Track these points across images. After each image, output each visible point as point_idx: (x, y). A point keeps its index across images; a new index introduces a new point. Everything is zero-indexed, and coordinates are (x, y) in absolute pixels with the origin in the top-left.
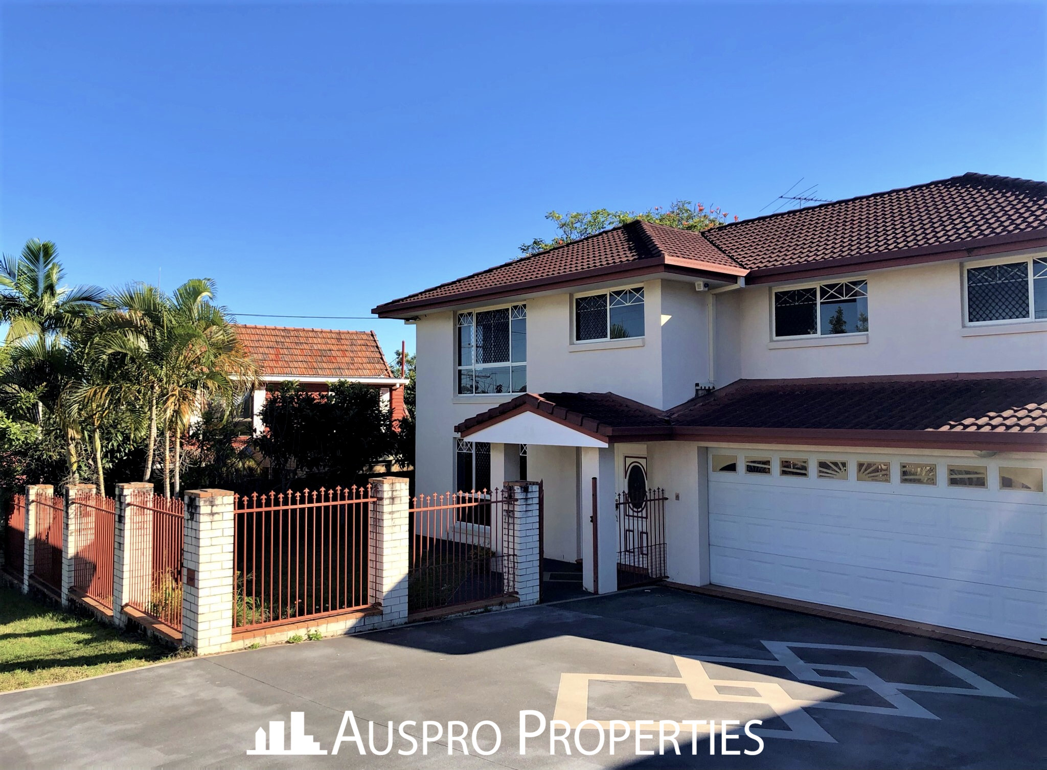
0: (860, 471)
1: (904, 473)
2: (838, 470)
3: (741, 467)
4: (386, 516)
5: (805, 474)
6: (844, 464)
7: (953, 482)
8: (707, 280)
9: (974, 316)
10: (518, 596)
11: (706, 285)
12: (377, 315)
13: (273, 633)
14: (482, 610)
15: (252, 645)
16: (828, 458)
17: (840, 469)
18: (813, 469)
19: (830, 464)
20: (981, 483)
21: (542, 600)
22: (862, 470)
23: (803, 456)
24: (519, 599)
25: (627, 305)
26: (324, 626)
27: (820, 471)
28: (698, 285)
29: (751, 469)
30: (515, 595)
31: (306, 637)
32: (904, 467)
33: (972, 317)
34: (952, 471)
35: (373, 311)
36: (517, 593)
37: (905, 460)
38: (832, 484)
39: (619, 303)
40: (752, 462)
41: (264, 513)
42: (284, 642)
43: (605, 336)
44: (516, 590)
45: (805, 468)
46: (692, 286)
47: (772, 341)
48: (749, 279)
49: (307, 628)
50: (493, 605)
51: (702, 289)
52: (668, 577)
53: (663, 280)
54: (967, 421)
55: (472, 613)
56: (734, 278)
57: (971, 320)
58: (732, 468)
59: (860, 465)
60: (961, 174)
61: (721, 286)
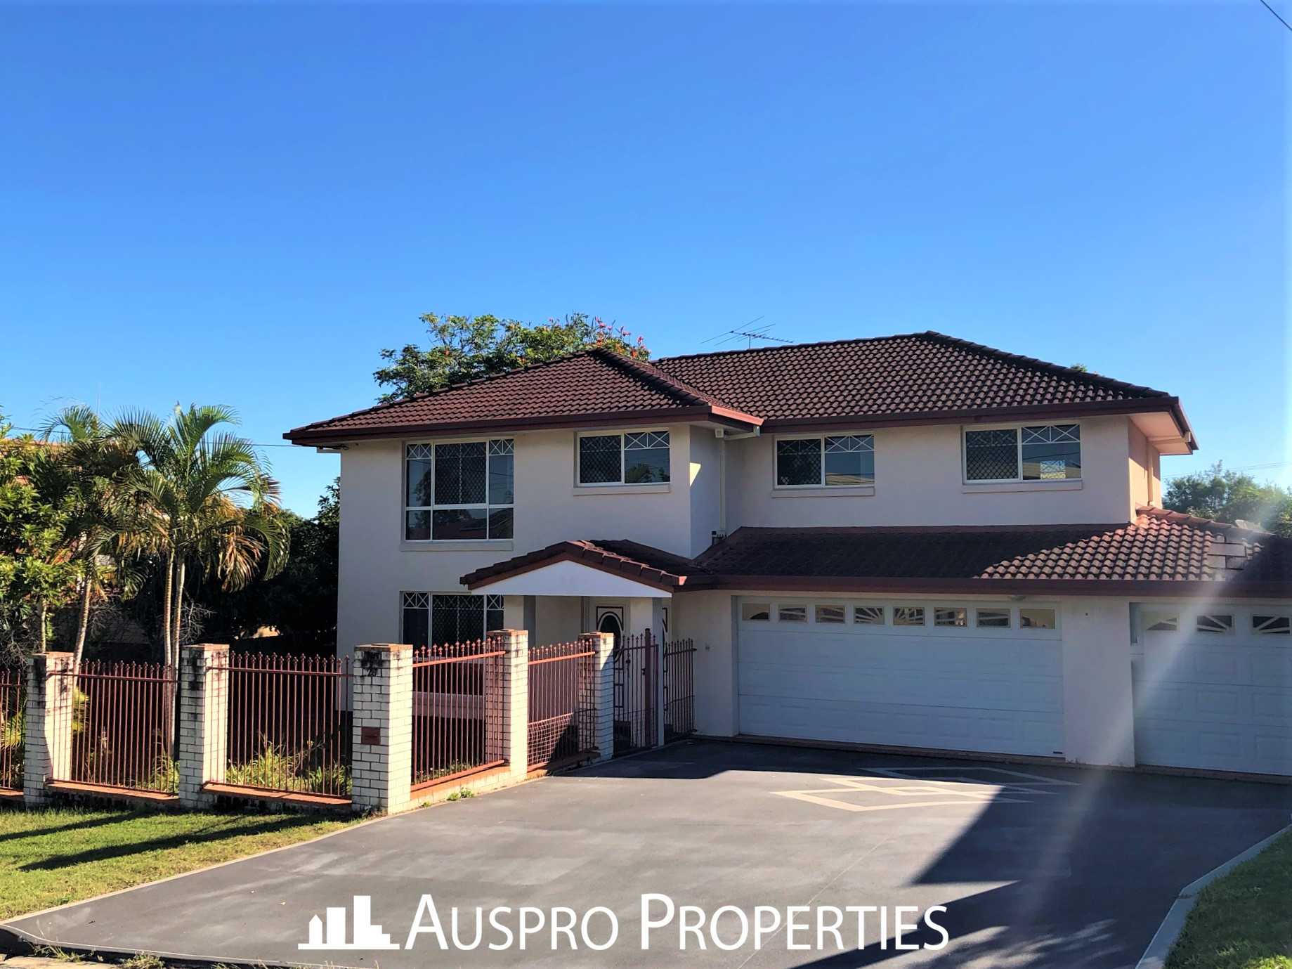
0: (896, 615)
1: (938, 617)
2: (874, 616)
3: (774, 614)
4: (513, 670)
5: (842, 621)
6: (880, 610)
7: (981, 624)
8: (726, 427)
9: (972, 474)
10: (598, 751)
11: (726, 432)
12: (291, 441)
13: (437, 791)
14: (575, 766)
15: (425, 804)
16: (863, 605)
17: (877, 615)
18: (850, 615)
19: (868, 611)
20: (1004, 623)
21: (615, 756)
22: (898, 616)
23: (839, 603)
24: (599, 753)
25: (646, 448)
26: (472, 783)
27: (857, 617)
28: (718, 432)
29: (783, 617)
30: (594, 751)
31: (460, 795)
32: (938, 611)
33: (969, 475)
34: (981, 614)
35: (286, 436)
36: (597, 748)
37: (939, 606)
38: (869, 630)
39: (636, 445)
40: (783, 610)
41: (429, 667)
42: (445, 800)
43: (619, 480)
44: (595, 745)
45: (842, 615)
46: (712, 432)
47: (774, 489)
48: (763, 428)
49: (461, 785)
50: (582, 761)
51: (722, 436)
52: (696, 731)
53: (692, 427)
54: (990, 570)
55: (569, 769)
56: (750, 427)
57: (969, 479)
58: (764, 616)
59: (897, 611)
60: (924, 331)
61: (738, 433)
